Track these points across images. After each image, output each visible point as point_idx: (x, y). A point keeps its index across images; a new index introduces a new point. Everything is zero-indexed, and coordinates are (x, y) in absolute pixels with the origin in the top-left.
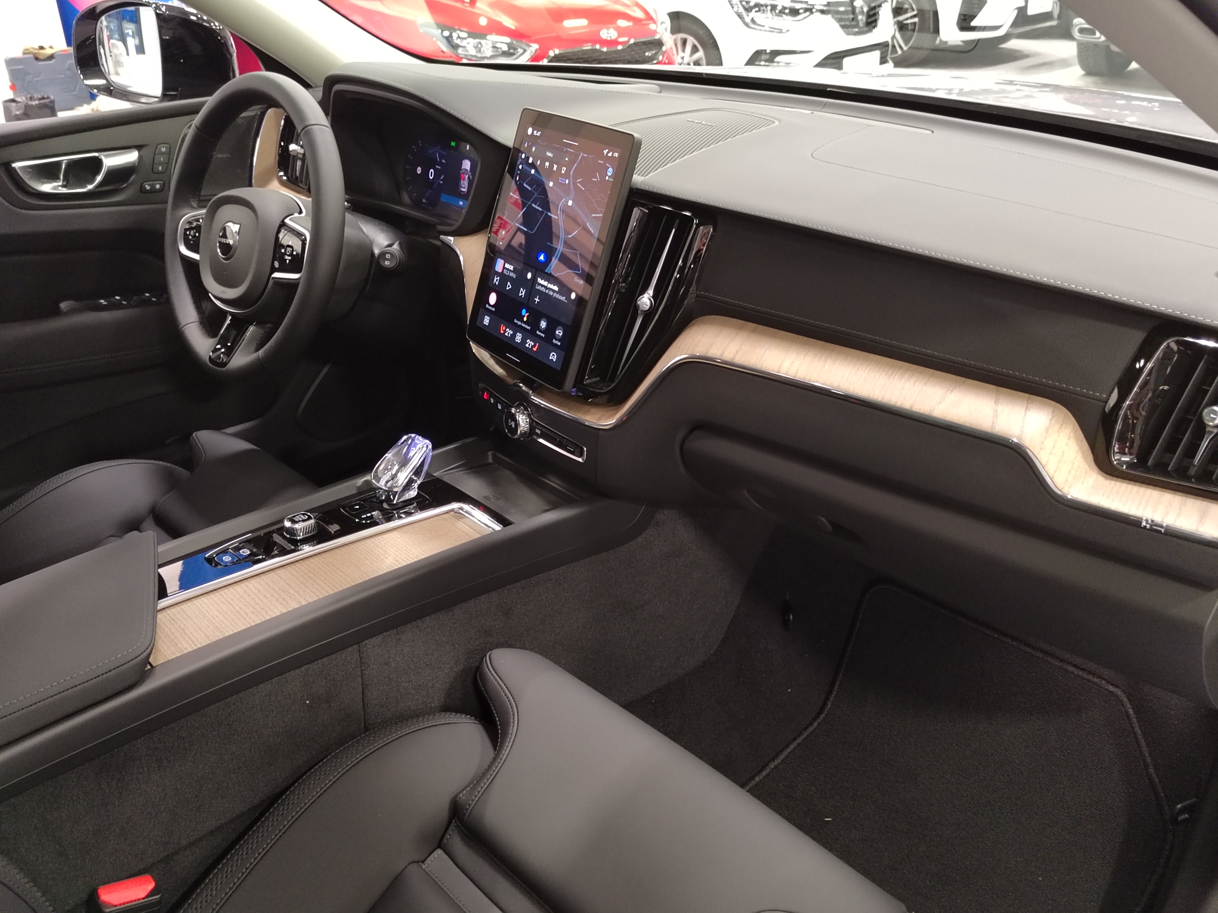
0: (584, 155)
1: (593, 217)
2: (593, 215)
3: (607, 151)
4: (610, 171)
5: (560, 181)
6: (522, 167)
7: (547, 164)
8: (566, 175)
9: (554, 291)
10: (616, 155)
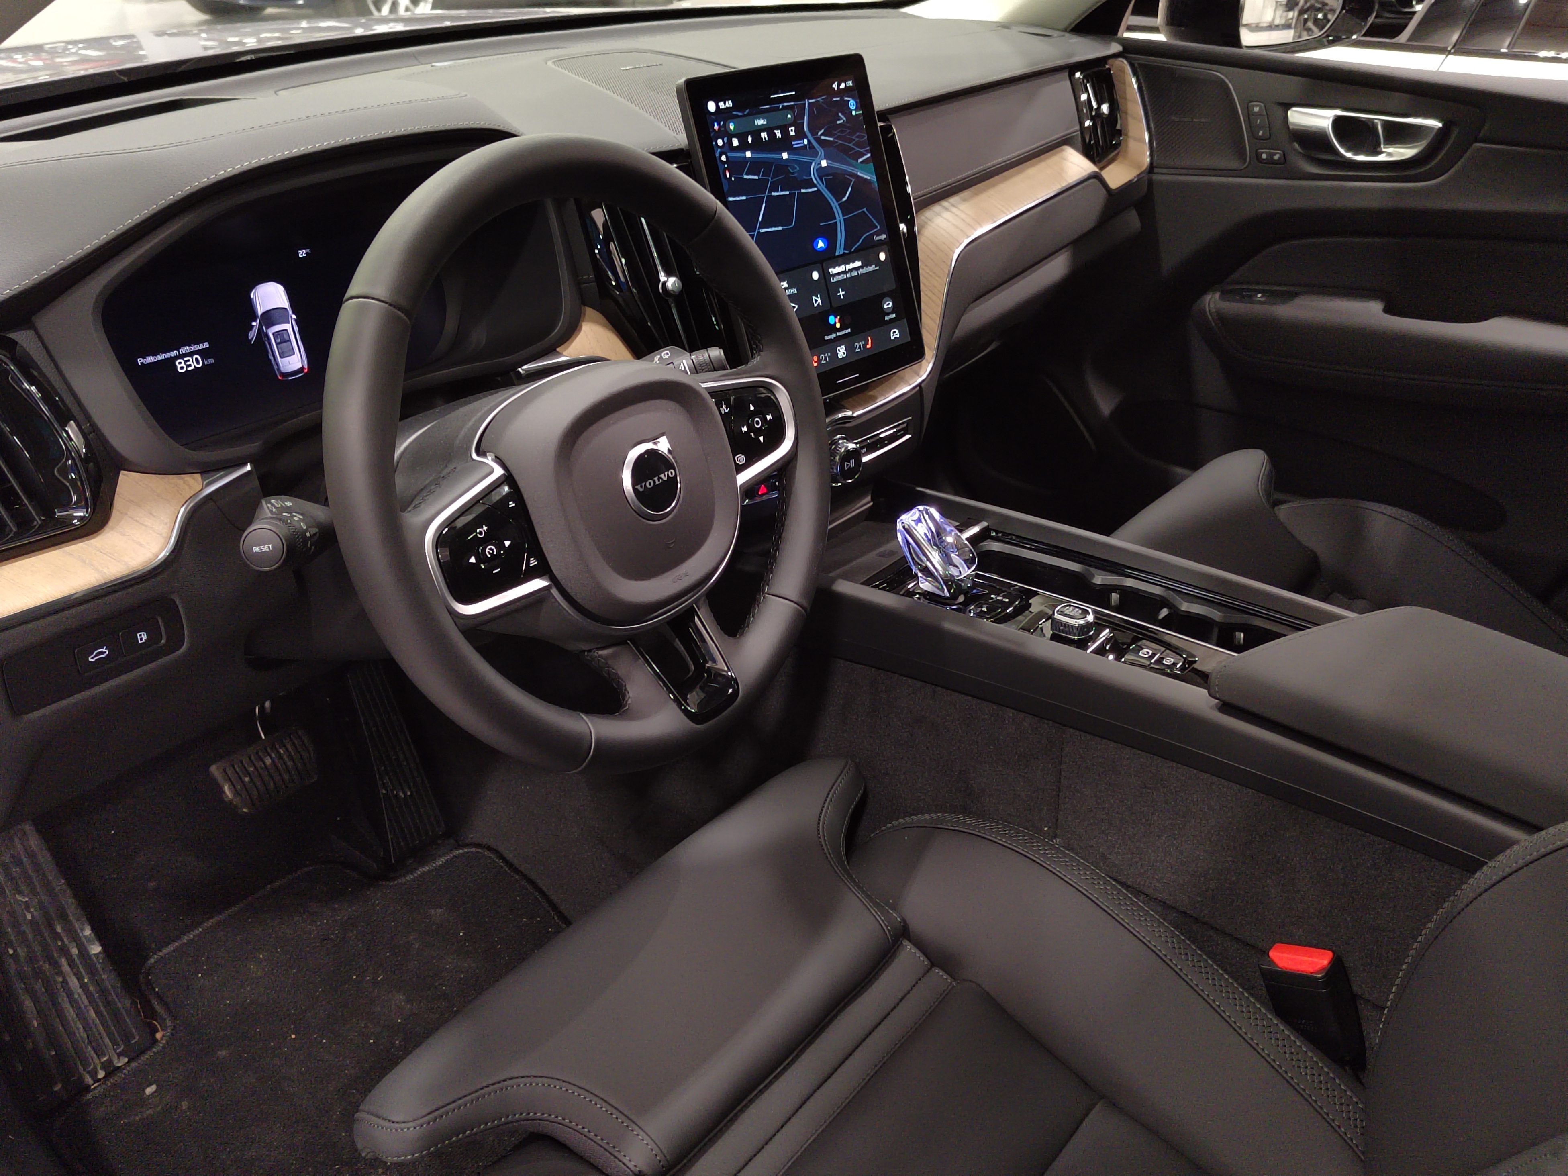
0: (811, 101)
1: (862, 162)
2: (860, 160)
3: (836, 83)
4: (853, 105)
5: (795, 146)
6: (727, 157)
7: (764, 135)
8: (800, 135)
9: (857, 269)
10: (850, 83)
